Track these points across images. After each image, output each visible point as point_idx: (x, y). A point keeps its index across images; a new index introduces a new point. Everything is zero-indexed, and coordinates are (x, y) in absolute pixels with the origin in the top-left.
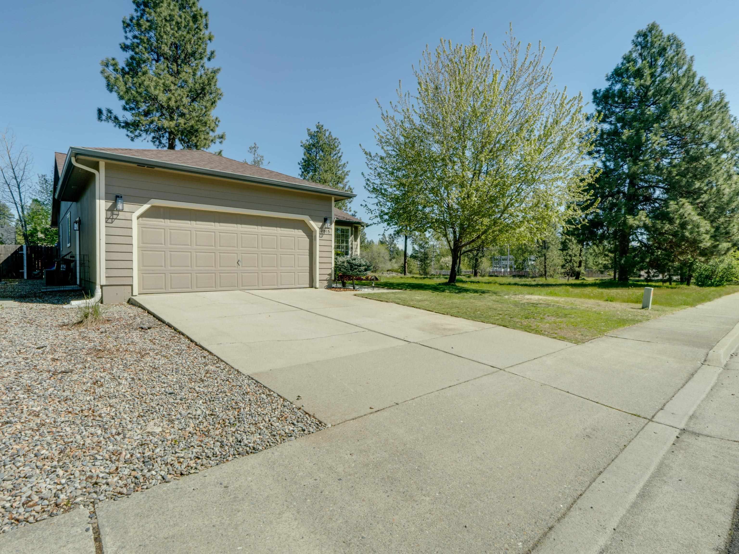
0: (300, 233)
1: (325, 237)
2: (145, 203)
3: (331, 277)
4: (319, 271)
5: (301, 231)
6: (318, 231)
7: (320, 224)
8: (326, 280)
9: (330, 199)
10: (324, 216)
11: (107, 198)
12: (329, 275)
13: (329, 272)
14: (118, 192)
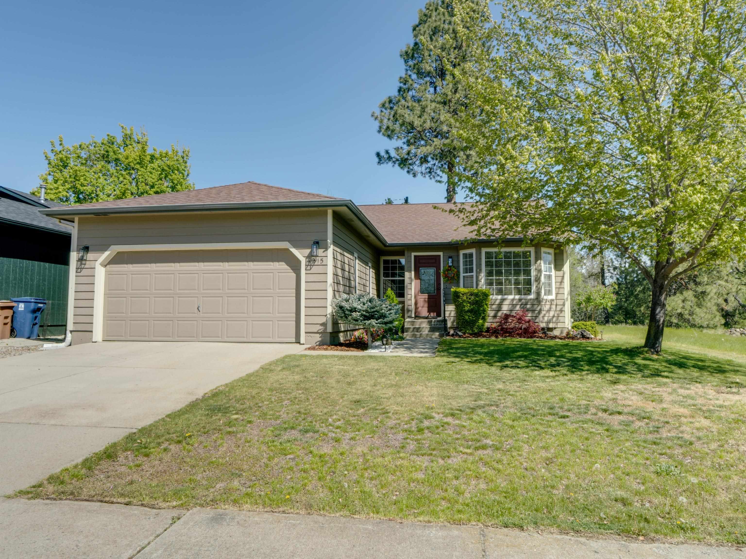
0: (282, 266)
1: (315, 269)
2: (106, 250)
3: (326, 329)
4: (306, 319)
5: (283, 263)
6: (303, 261)
7: (307, 252)
8: (317, 333)
9: (326, 213)
10: (314, 238)
11: (78, 250)
12: (322, 324)
13: (323, 320)
14: (86, 243)
